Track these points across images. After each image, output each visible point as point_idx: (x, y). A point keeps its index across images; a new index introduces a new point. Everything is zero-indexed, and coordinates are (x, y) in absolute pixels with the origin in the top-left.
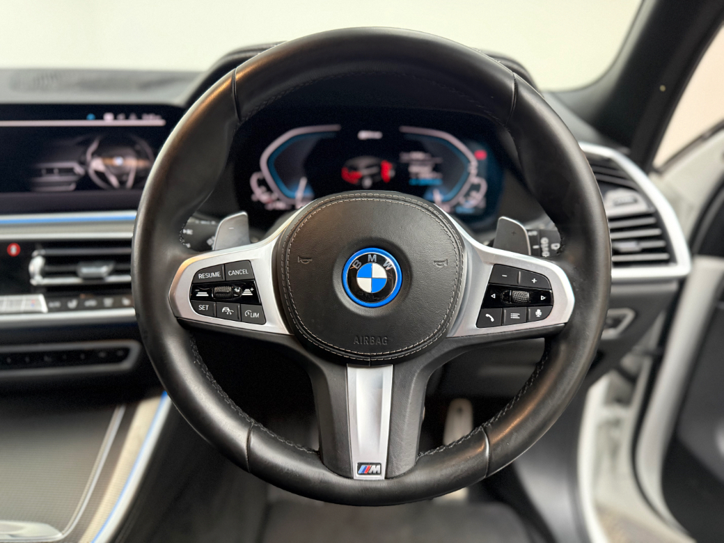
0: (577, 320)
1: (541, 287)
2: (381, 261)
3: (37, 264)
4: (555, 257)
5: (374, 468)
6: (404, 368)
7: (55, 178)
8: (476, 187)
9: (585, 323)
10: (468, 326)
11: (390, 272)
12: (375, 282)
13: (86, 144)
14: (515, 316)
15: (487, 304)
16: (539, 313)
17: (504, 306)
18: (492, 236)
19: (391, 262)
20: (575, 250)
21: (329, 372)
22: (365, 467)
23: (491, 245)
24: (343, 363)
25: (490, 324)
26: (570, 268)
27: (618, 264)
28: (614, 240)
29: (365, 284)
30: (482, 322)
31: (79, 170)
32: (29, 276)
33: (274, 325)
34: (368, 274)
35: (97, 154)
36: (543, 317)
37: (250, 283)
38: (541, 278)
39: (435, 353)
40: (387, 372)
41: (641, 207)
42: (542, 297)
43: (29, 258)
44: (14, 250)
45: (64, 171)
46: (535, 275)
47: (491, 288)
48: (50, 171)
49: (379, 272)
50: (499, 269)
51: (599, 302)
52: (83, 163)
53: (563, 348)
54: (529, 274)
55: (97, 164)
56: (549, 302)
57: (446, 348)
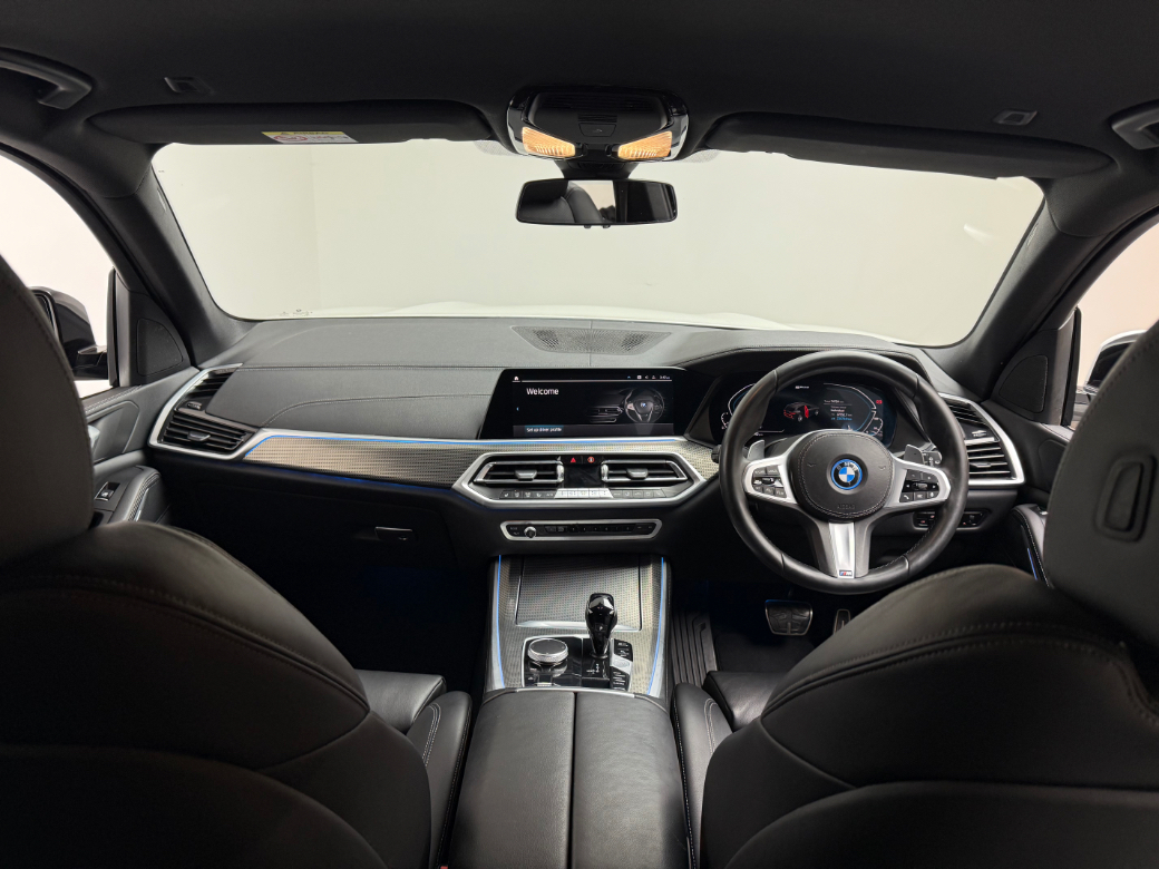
0: (952, 498)
1: (934, 481)
2: (851, 466)
3: (605, 469)
4: (941, 466)
5: (848, 573)
6: (859, 524)
7: (606, 415)
8: (876, 424)
9: (956, 500)
10: (895, 501)
11: (856, 472)
12: (849, 476)
13: (625, 394)
14: (920, 496)
15: (905, 490)
16: (932, 494)
17: (913, 491)
18: (903, 453)
19: (856, 467)
20: (951, 461)
21: (821, 527)
22: (843, 573)
23: (902, 458)
24: (827, 519)
25: (905, 501)
26: (948, 472)
27: (973, 477)
28: (971, 461)
29: (843, 478)
30: (902, 500)
31: (619, 410)
32: (600, 475)
33: (790, 499)
34: (845, 472)
35: (630, 400)
36: (935, 496)
37: (777, 478)
38: (933, 477)
39: (877, 516)
40: (851, 526)
41: (992, 440)
42: (933, 486)
43: (600, 465)
44: (591, 460)
45: (611, 411)
46: (930, 475)
47: (906, 482)
48: (603, 410)
49: (850, 471)
50: (910, 472)
51: (962, 489)
52: (622, 406)
53: (945, 511)
54: (926, 475)
55: (631, 406)
56: (937, 489)
57: (882, 514)
